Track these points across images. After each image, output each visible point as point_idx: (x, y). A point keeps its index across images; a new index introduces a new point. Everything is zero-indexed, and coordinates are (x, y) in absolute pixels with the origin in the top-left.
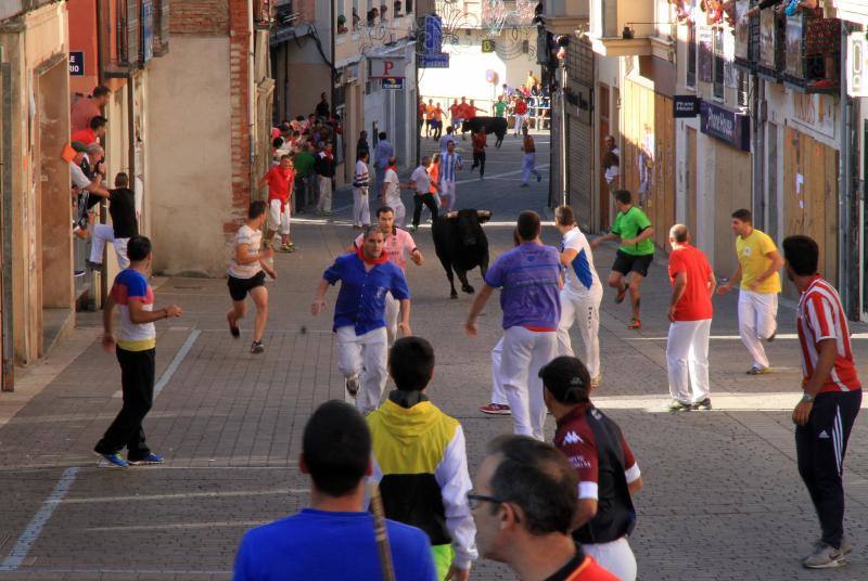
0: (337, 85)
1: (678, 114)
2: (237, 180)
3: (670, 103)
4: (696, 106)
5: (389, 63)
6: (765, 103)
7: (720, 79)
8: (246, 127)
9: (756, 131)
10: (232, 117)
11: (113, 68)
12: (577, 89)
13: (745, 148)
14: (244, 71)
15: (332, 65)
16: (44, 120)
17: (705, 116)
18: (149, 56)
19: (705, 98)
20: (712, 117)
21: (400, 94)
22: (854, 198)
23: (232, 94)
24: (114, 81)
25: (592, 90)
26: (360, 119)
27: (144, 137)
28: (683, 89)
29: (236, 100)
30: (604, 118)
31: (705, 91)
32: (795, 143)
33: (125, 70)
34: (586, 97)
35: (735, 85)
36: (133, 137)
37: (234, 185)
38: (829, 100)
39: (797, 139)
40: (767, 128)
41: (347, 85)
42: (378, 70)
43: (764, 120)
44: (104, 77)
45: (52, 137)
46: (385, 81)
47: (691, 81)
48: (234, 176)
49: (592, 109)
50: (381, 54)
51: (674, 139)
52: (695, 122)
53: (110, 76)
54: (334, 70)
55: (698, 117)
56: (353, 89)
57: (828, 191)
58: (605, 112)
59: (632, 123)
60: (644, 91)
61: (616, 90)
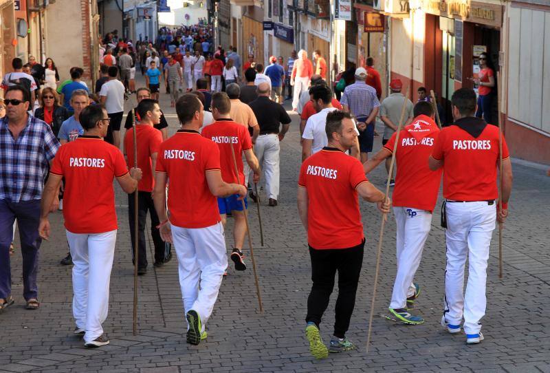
0: (125, 19)
1: (265, 29)
2: (85, 55)
3: (261, 25)
4: (272, 26)
5: (146, 10)
6: (300, 24)
7: (281, 14)
8: (88, 33)
9: (296, 35)
10: (83, 29)
11: (32, 8)
12: (223, 20)
13: (292, 42)
14: (87, 11)
15: (122, 11)
16: (4, 28)
17: (275, 30)
18: (47, 3)
19: (276, 22)
20: (278, 30)
21: (150, 23)
23: (83, 20)
24: (33, 13)
25: (229, 20)
26: (134, 33)
27: (46, 37)
28: (266, 19)
29: (84, 22)
30: (235, 31)
31: (276, 20)
32: (312, 39)
33: (38, 9)
34: (227, 23)
35: (288, 17)
36: (42, 37)
37: (84, 57)
38: (325, 22)
39: (313, 38)
40: (301, 33)
41: (128, 20)
42: (142, 13)
43: (299, 31)
44: (29, 12)
45: (8, 35)
46: (144, 17)
47: (270, 16)
48: (84, 53)
49: (230, 28)
50: (143, 6)
51: (263, 40)
52: (272, 32)
53: (31, 11)
54: (123, 13)
55: (273, 31)
56: (131, 21)
58: (235, 29)
59: (246, 33)
60: (251, 20)
61: (240, 20)
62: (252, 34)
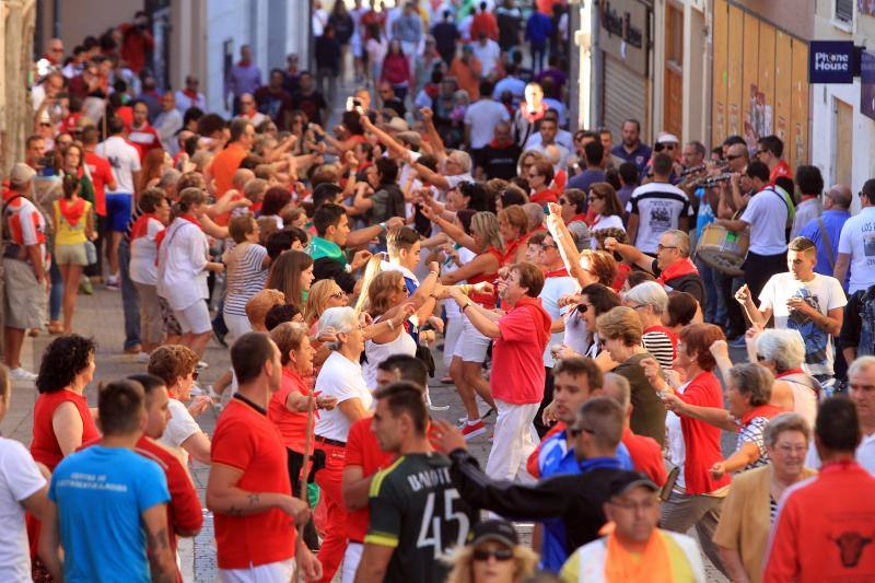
1: (817, 76)
3: (803, 52)
4: (853, 63)
12: (619, 5)
19: (871, 48)
25: (650, 11)
28: (827, 26)
30: (673, 64)
31: (871, 34)
34: (638, 23)
47: (844, 12)
49: (650, 46)
51: (809, 119)
52: (851, 92)
55: (857, 82)
58: (674, 53)
59: (729, 81)
60: (751, 22)
61: (699, 15)
62: (754, 88)
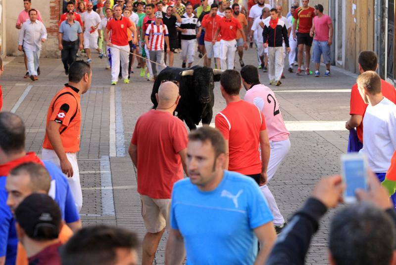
2: (53, 5)
22: (382, 17)
37: (51, 7)
57: (369, 13)
